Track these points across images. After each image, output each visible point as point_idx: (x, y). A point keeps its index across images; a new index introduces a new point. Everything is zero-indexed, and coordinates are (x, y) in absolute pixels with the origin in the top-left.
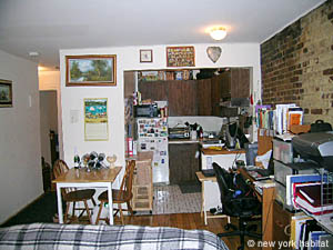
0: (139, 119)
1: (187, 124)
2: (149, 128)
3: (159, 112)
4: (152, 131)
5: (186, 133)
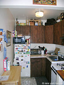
0: (15, 45)
1: (39, 47)
2: (20, 50)
3: (26, 41)
4: (22, 51)
5: (39, 52)
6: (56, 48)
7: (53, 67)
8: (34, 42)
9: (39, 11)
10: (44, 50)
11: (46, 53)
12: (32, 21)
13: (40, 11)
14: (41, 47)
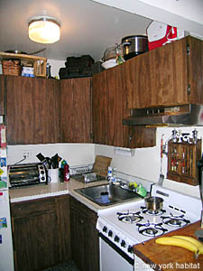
5: (41, 176)
6: (97, 156)
7: (105, 229)
8: (19, 139)
9: (42, 19)
10: (60, 166)
11: (68, 177)
12: (13, 59)
13: (48, 20)
14: (48, 158)
